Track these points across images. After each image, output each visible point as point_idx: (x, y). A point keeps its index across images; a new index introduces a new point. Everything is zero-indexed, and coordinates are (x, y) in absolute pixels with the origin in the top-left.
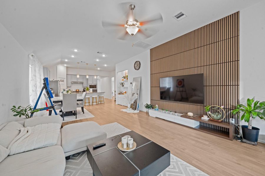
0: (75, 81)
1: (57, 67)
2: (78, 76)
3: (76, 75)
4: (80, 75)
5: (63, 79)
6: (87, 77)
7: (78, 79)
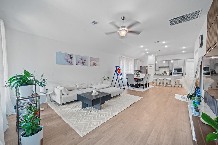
0: (162, 65)
1: (147, 58)
2: (164, 62)
3: (163, 61)
4: (166, 61)
5: (152, 65)
6: (172, 61)
7: (164, 64)
